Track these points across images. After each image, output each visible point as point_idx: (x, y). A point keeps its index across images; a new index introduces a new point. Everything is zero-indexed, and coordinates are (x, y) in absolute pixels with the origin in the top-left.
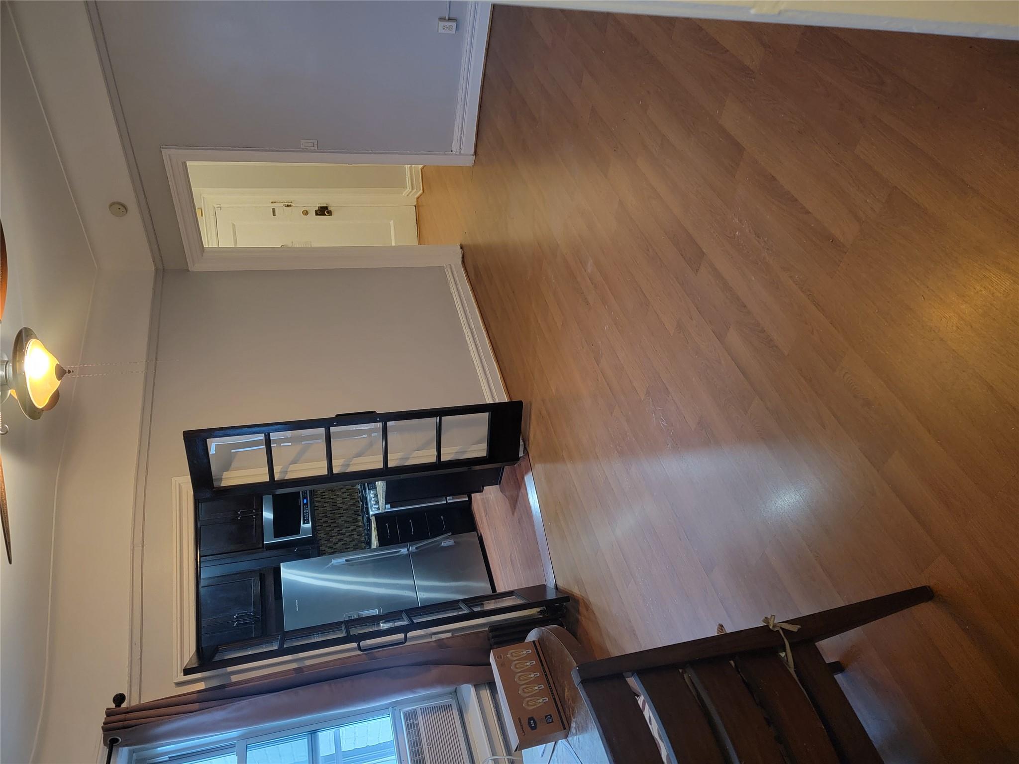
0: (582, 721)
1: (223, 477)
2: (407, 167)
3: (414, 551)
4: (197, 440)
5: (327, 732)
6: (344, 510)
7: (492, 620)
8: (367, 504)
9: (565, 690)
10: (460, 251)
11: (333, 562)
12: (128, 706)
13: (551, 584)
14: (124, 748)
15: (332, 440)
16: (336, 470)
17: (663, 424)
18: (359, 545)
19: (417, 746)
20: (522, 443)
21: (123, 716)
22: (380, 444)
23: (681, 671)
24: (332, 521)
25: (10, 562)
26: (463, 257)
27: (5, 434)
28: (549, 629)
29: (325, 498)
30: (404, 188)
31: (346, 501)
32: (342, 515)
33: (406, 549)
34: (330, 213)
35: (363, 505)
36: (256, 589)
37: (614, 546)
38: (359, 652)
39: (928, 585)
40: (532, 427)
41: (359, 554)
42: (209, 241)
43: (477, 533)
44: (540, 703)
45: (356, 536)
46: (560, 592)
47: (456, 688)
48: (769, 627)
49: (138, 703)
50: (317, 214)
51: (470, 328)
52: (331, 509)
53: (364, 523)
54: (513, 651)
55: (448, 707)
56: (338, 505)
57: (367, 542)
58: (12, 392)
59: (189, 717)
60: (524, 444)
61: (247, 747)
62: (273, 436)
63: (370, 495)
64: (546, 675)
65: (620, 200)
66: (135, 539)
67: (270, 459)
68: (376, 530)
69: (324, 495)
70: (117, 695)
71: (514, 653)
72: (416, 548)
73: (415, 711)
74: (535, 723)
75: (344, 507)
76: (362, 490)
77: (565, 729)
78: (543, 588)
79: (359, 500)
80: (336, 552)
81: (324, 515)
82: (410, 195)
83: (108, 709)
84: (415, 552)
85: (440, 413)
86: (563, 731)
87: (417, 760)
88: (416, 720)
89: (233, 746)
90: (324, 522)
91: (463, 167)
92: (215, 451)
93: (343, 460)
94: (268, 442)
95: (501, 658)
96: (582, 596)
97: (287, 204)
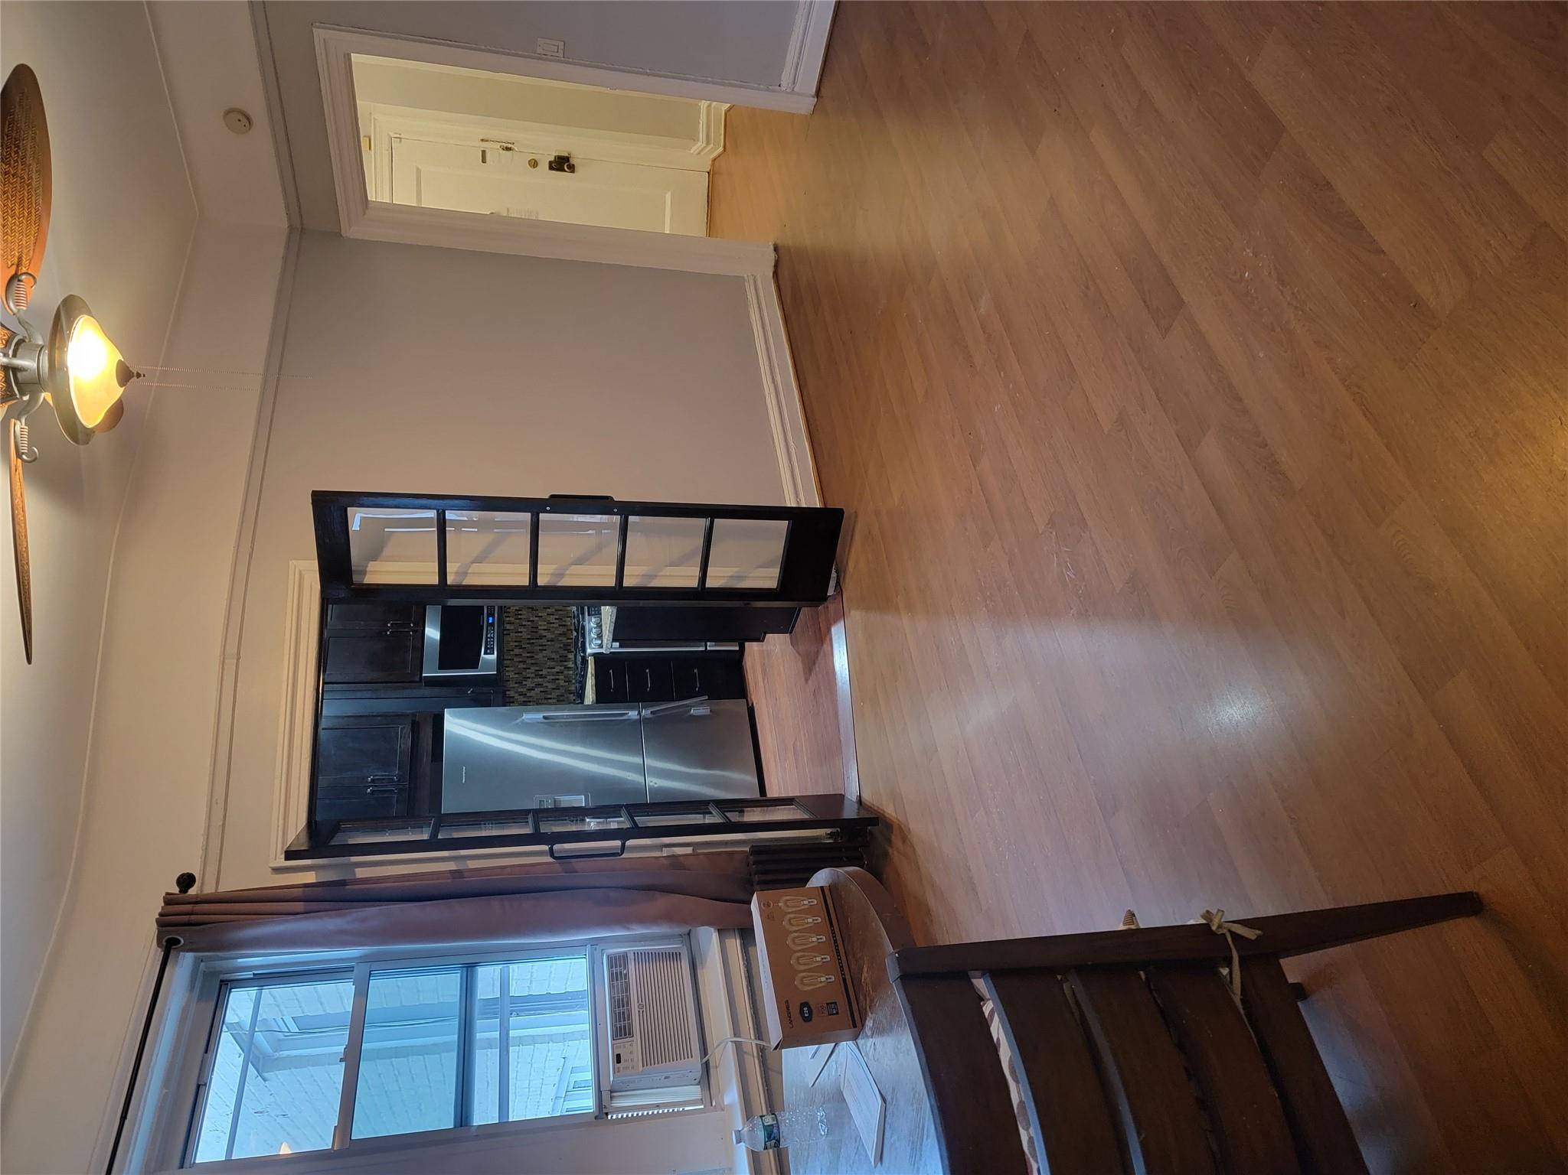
0: (884, 1021)
1: (368, 569)
2: (704, 104)
3: (648, 716)
4: (332, 508)
5: (492, 968)
6: (548, 641)
7: (756, 838)
8: (584, 636)
9: (863, 968)
10: (772, 256)
11: (523, 718)
12: (199, 892)
13: (852, 793)
14: (187, 954)
15: (540, 532)
16: (541, 581)
17: (1068, 575)
18: (566, 696)
19: (623, 1006)
20: (834, 575)
21: (189, 907)
22: (615, 548)
23: (1059, 977)
24: (528, 655)
25: (29, 661)
26: (776, 266)
27: (34, 461)
28: (846, 872)
29: (521, 619)
30: (694, 140)
31: (553, 627)
32: (545, 648)
33: (637, 712)
34: (572, 168)
35: (577, 637)
36: (404, 743)
37: (960, 752)
38: (549, 859)
39: (1475, 891)
40: (853, 551)
41: (563, 710)
42: (378, 192)
43: (747, 701)
44: (821, 982)
45: (562, 683)
46: (864, 808)
47: (690, 930)
48: (1210, 928)
49: (214, 891)
50: (551, 168)
51: (774, 382)
52: (529, 637)
53: (576, 664)
54: (788, 898)
55: (675, 956)
56: (540, 632)
57: (578, 693)
58: (46, 396)
59: (287, 921)
60: (837, 576)
61: (370, 974)
62: (450, 515)
63: (591, 623)
64: (835, 941)
65: (1052, 198)
66: (227, 647)
67: (442, 550)
68: (593, 678)
69: (521, 615)
70: (183, 875)
71: (788, 900)
72: (652, 712)
73: (625, 956)
74: (810, 1011)
75: (549, 636)
76: (578, 615)
77: (855, 1026)
78: (839, 799)
79: (573, 628)
80: (530, 702)
81: (517, 644)
82: (702, 154)
83: (167, 894)
84: (650, 719)
85: (712, 512)
86: (853, 1030)
87: (620, 1027)
88: (625, 968)
89: (351, 969)
90: (516, 655)
91: (794, 114)
92: (360, 526)
93: (554, 566)
94: (442, 524)
95: (769, 905)
96: (898, 820)
97: (505, 145)
